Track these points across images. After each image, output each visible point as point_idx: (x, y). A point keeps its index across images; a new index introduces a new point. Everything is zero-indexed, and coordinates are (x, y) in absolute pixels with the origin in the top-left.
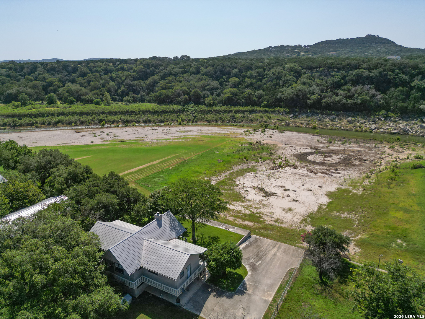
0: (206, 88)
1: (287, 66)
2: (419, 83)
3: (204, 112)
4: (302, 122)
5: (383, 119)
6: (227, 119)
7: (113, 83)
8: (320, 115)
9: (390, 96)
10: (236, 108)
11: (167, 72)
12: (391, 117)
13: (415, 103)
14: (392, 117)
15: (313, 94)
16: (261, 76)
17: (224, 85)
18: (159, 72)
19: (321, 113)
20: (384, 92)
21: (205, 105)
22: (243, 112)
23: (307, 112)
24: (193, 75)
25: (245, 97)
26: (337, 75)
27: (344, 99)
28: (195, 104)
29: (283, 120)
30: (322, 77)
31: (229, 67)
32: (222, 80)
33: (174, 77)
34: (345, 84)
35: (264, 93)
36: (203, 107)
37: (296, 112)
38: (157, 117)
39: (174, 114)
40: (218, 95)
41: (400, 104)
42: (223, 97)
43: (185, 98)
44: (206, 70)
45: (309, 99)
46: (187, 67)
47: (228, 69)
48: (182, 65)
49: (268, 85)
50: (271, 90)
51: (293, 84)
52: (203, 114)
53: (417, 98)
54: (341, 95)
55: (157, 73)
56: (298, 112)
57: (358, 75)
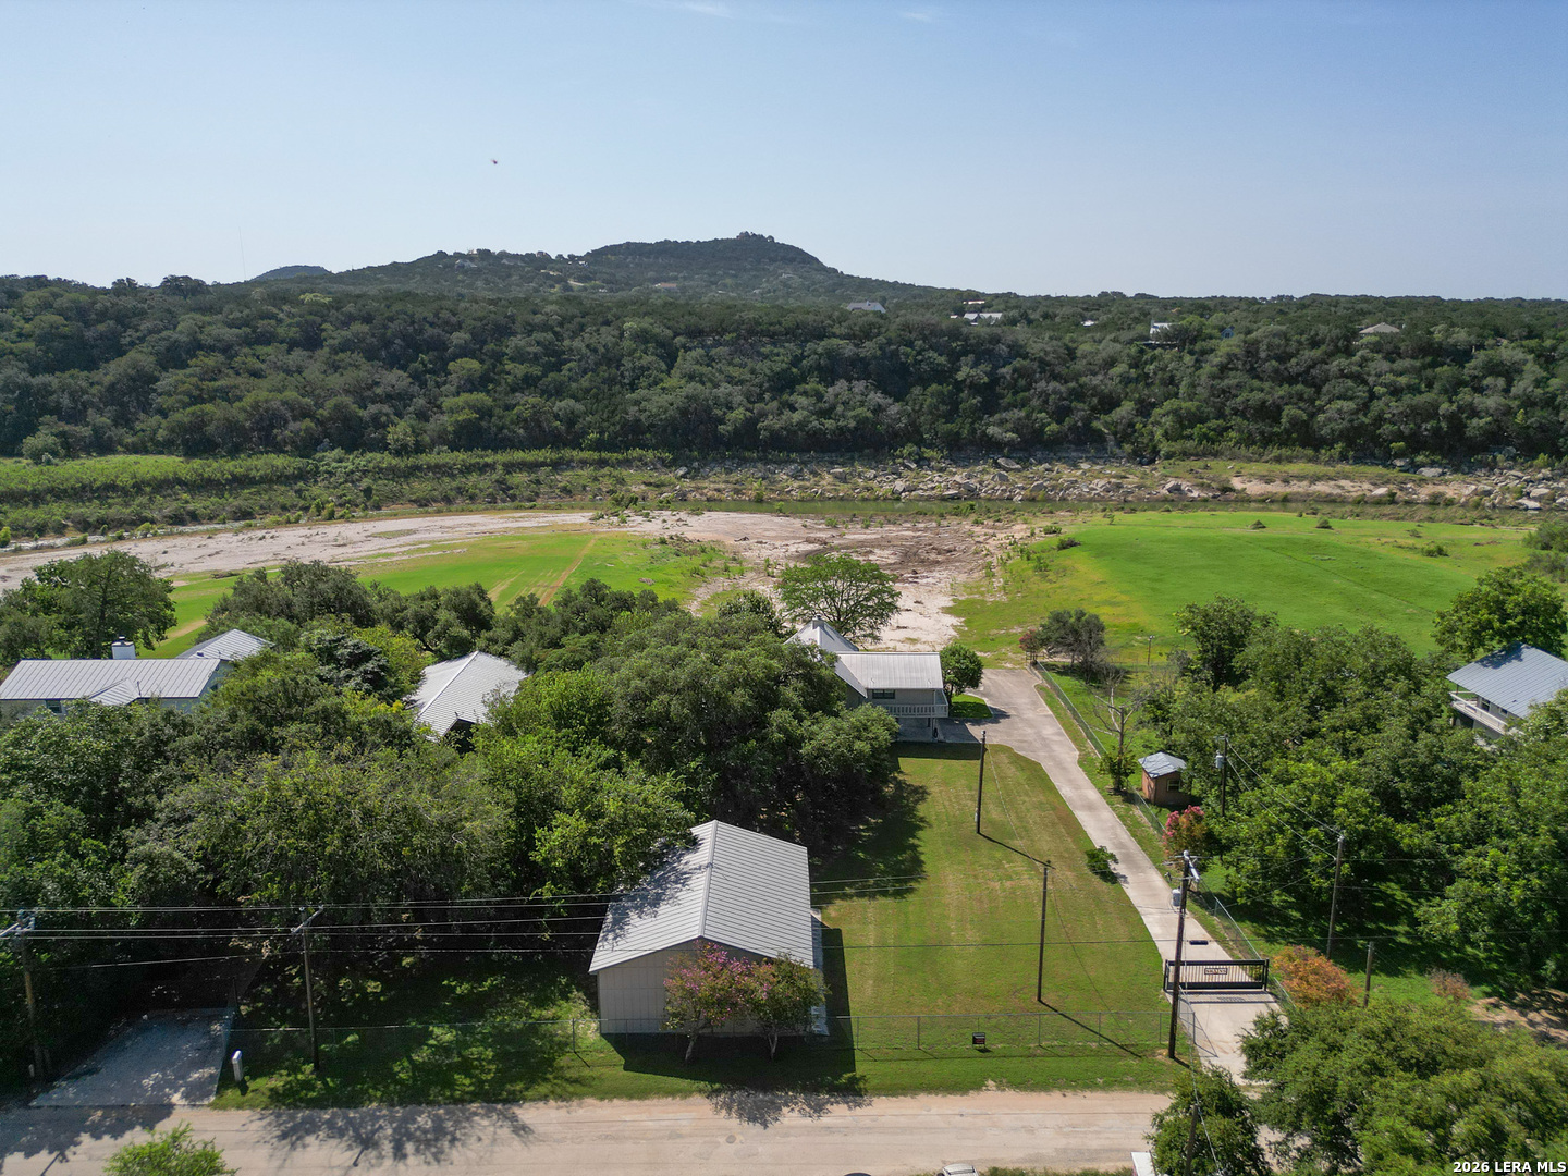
0: (371, 394)
1: (630, 325)
2: (972, 373)
3: (394, 473)
4: (717, 486)
5: (914, 466)
6: (481, 490)
8: (759, 465)
9: (917, 408)
10: (502, 457)
11: (184, 338)
13: (973, 423)
15: (730, 407)
16: (554, 358)
17: (431, 384)
18: (141, 340)
19: (760, 459)
20: (899, 398)
21: (389, 450)
22: (533, 467)
23: (724, 458)
24: (299, 351)
25: (520, 420)
26: (778, 355)
27: (814, 417)
28: (349, 450)
29: (663, 485)
30: (737, 360)
31: (434, 324)
32: (416, 366)
33: (221, 359)
34: (804, 378)
35: (579, 407)
36: (387, 460)
37: (691, 460)
38: (220, 501)
39: (283, 488)
40: (423, 416)
41: (944, 427)
42: (444, 422)
43: (308, 431)
44: (344, 333)
45: (721, 421)
46: (265, 322)
47: (430, 331)
49: (585, 382)
50: (600, 397)
51: (662, 380)
52: (393, 480)
53: (974, 409)
54: (803, 408)
55: (132, 344)
56: (696, 459)
57: (831, 354)
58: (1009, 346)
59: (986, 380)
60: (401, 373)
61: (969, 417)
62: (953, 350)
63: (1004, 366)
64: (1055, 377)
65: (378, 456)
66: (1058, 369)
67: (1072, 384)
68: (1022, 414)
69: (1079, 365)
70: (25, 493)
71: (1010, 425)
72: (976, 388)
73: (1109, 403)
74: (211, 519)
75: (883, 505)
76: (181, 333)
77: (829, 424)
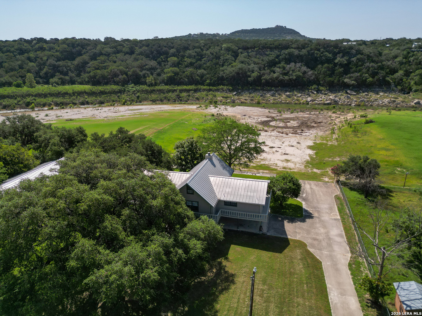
0: (144, 68)
1: (224, 45)
2: (341, 60)
3: (147, 92)
4: (245, 98)
5: (315, 92)
6: (172, 98)
7: (33, 64)
8: (261, 91)
9: (319, 72)
10: (180, 88)
11: (97, 52)
12: (321, 91)
13: (340, 77)
14: (323, 90)
15: (253, 72)
16: (200, 56)
17: (163, 65)
18: (87, 52)
19: (261, 89)
20: (313, 69)
21: (147, 85)
22: (188, 91)
23: (249, 89)
24: (127, 55)
25: (187, 76)
26: (272, 54)
27: (281, 75)
28: (135, 84)
29: (228, 97)
30: (258, 57)
31: (165, 47)
32: (159, 59)
33: (107, 58)
34: (280, 63)
35: (205, 72)
36: (145, 87)
37: (239, 89)
38: (96, 98)
39: (114, 95)
40: (159, 75)
41: (328, 79)
42: (165, 76)
43: (124, 78)
44: (141, 50)
45: (250, 77)
47: (164, 49)
48: (113, 45)
49: (208, 64)
50: (212, 69)
51: (232, 63)
52: (146, 94)
53: (340, 73)
54: (278, 72)
55: (85, 53)
56: (240, 89)
57: (290, 54)
58: (356, 51)
59: (346, 62)
60: (154, 61)
61: (338, 76)
62: (335, 52)
63: (353, 58)
64: (373, 61)
65: (143, 86)
66: (374, 59)
67: (380, 64)
68: (359, 74)
69: (383, 58)
70: (43, 94)
71: (353, 79)
72: (341, 65)
73: (393, 71)
74: (92, 104)
75: (302, 106)
76: (97, 50)
77: (286, 77)
